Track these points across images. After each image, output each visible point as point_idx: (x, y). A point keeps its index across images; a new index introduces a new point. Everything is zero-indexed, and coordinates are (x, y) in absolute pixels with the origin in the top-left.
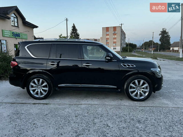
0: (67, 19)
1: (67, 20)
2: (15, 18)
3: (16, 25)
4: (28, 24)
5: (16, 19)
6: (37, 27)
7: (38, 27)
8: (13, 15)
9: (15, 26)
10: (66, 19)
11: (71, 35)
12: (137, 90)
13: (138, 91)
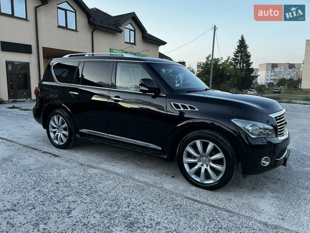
0: (215, 26)
1: (215, 28)
2: (131, 31)
3: (132, 41)
4: (149, 39)
5: (133, 32)
6: (164, 43)
7: (166, 43)
8: (129, 26)
9: (130, 43)
10: (213, 27)
11: (235, 56)
12: (201, 163)
13: (202, 165)
